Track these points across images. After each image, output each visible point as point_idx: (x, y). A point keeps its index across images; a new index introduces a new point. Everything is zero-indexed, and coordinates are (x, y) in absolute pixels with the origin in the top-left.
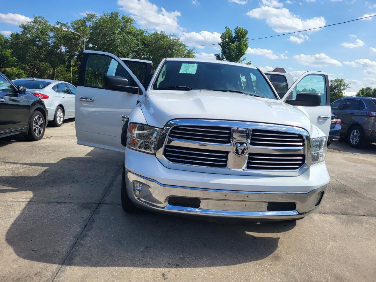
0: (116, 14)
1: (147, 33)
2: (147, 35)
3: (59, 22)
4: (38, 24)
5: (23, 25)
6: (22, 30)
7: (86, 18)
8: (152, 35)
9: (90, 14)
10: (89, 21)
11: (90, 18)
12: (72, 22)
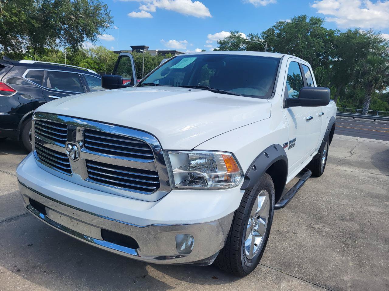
0: (304, 18)
1: (339, 33)
2: (338, 34)
3: (251, 34)
4: (233, 38)
5: (221, 41)
6: (219, 45)
7: (275, 26)
8: (344, 34)
9: (279, 22)
10: (278, 28)
11: (279, 26)
12: (263, 33)
